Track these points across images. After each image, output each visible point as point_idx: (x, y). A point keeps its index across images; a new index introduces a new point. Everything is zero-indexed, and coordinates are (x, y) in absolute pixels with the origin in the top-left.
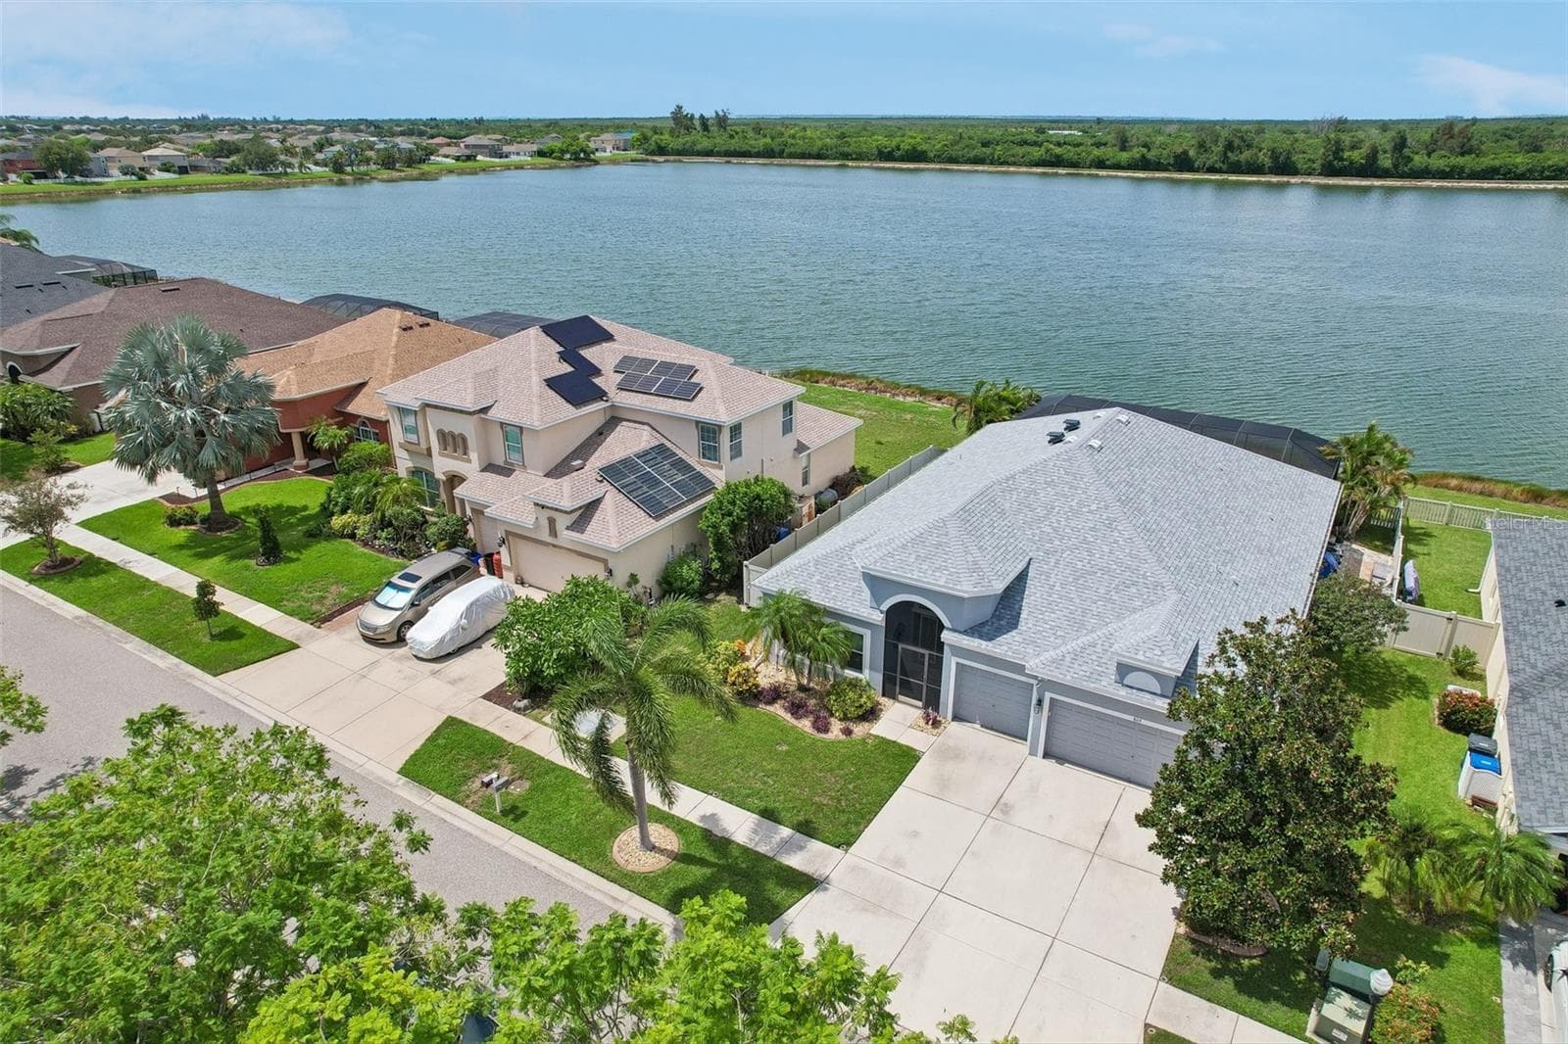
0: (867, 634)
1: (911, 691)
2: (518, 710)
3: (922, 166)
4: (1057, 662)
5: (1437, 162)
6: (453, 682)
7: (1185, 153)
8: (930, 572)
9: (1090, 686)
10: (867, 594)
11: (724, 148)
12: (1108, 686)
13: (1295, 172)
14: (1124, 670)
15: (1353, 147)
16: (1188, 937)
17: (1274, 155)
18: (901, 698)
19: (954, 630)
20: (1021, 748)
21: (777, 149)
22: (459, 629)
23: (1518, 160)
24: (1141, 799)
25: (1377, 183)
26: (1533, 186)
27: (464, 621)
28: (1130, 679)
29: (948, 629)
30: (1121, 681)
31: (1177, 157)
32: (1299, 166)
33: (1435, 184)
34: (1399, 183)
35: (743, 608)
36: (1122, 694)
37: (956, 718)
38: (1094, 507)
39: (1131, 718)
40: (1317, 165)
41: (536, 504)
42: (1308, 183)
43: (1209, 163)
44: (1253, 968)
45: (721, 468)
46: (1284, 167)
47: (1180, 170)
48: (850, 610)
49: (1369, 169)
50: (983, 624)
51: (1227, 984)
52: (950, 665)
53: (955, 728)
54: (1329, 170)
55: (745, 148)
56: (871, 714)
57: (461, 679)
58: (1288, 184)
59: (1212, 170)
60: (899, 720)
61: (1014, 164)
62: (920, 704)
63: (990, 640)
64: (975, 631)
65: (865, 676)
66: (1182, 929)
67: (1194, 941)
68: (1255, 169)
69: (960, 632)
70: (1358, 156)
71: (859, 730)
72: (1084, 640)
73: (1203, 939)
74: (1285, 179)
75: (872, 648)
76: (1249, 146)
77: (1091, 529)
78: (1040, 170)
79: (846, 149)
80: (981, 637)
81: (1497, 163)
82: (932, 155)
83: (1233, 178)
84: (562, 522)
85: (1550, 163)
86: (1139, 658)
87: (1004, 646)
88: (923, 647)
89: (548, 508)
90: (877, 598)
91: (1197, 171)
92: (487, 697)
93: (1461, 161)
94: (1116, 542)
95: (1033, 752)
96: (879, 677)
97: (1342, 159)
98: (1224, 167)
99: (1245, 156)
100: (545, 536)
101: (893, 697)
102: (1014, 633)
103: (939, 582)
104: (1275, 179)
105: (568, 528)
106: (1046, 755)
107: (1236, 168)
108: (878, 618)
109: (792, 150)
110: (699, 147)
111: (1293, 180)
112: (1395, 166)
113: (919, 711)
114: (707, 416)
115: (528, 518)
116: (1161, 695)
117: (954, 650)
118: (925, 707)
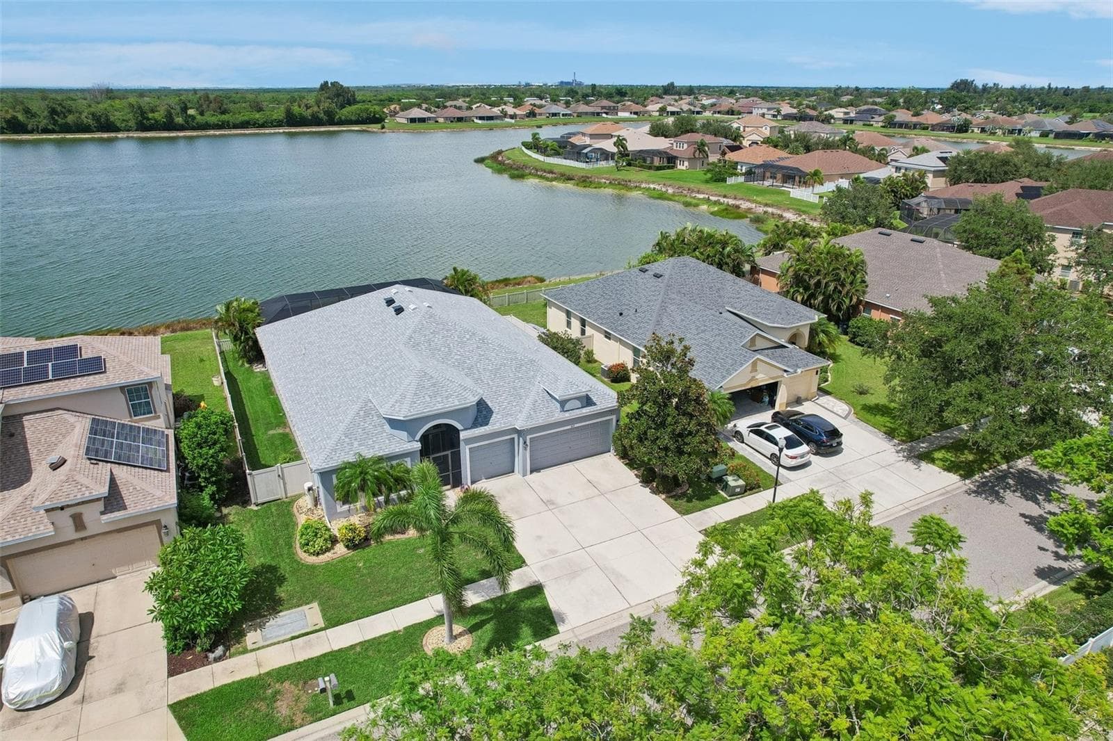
0: (410, 461)
2: (217, 660)
4: (529, 417)
5: (213, 120)
8: (445, 401)
9: (552, 420)
10: (404, 434)
12: (559, 416)
13: (118, 130)
14: (563, 403)
15: (153, 111)
16: (667, 497)
18: (443, 488)
19: (466, 429)
20: (516, 477)
22: (65, 653)
23: (256, 116)
25: (181, 134)
26: (272, 131)
27: (66, 644)
28: (567, 407)
29: (462, 430)
30: (563, 410)
31: (8, 122)
32: (118, 125)
33: (218, 133)
34: (195, 134)
35: (254, 508)
36: (567, 416)
37: (473, 482)
38: (468, 337)
39: (569, 427)
40: (132, 123)
41: (47, 511)
42: (132, 137)
43: (42, 125)
44: (693, 491)
45: (159, 417)
46: (106, 125)
47: (16, 132)
48: (397, 450)
49: (169, 125)
50: (476, 419)
51: (695, 502)
52: (465, 452)
53: (475, 487)
54: (142, 127)
57: (123, 683)
58: (117, 138)
59: (45, 131)
62: (450, 487)
63: (487, 424)
64: (476, 424)
66: (664, 496)
67: (672, 497)
68: (87, 129)
69: (469, 429)
70: (159, 116)
72: (529, 402)
73: (672, 494)
74: (113, 135)
76: (70, 112)
77: (478, 347)
80: (481, 426)
81: (246, 118)
84: (90, 513)
85: (274, 117)
86: (568, 393)
87: (496, 424)
88: (444, 450)
89: (68, 506)
90: (412, 435)
91: (31, 132)
92: (172, 673)
93: (225, 117)
94: (495, 349)
95: (524, 475)
97: (148, 119)
98: (56, 128)
99: (71, 119)
100: (71, 534)
102: (494, 415)
103: (454, 403)
104: (105, 135)
105: (103, 513)
106: (532, 472)
107: (67, 129)
108: (418, 446)
111: (120, 135)
112: (187, 122)
113: (451, 491)
114: (134, 378)
115: (43, 529)
116: (582, 407)
117: (468, 441)
118: (454, 487)
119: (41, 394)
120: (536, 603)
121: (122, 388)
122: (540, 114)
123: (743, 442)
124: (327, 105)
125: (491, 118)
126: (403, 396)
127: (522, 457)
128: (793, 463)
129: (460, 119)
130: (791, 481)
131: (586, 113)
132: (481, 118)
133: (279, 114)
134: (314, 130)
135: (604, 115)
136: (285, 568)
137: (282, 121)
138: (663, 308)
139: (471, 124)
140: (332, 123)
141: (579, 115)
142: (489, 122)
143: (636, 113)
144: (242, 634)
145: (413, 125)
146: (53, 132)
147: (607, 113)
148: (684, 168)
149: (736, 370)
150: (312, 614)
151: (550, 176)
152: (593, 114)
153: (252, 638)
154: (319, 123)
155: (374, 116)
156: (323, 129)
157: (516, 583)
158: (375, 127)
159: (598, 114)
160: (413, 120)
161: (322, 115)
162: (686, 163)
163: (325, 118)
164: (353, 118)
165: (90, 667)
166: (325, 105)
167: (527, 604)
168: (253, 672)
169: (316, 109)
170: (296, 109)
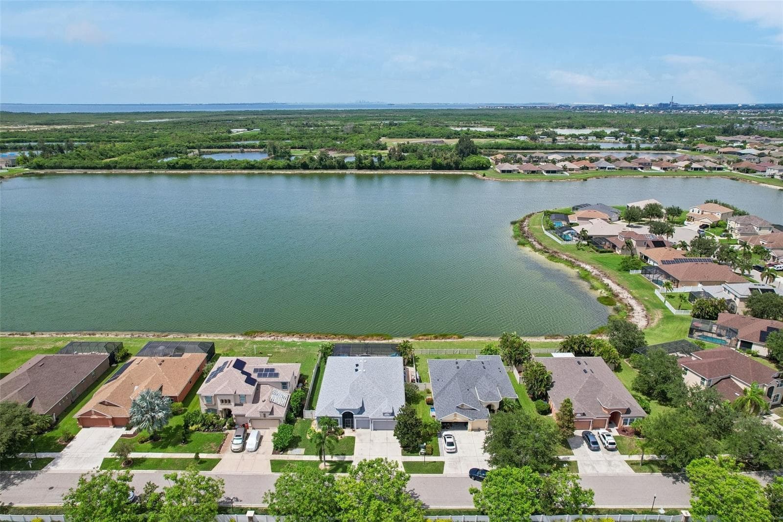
0: (339, 419)
1: (348, 426)
2: (282, 454)
3: (191, 171)
4: (374, 415)
5: (394, 164)
6: (263, 454)
7: (305, 162)
8: (350, 406)
9: (380, 417)
10: (338, 412)
11: (81, 165)
12: (382, 417)
13: (347, 168)
14: (384, 414)
15: (365, 159)
17: (338, 162)
18: (346, 428)
20: (370, 430)
21: (112, 165)
22: (257, 442)
23: (417, 163)
24: (393, 432)
25: (376, 172)
26: (423, 173)
29: (354, 414)
31: (302, 164)
32: (348, 165)
33: (394, 173)
34: (383, 172)
35: (304, 419)
36: (384, 417)
39: (387, 421)
40: (354, 165)
41: (259, 412)
42: (353, 173)
43: (315, 166)
44: (411, 450)
45: (288, 390)
46: (343, 166)
47: (304, 169)
48: (336, 416)
49: (371, 167)
50: (359, 412)
51: (409, 453)
52: (355, 420)
53: (357, 430)
54: (359, 168)
56: (343, 433)
57: (264, 452)
58: (345, 174)
59: (316, 169)
60: (348, 432)
61: (234, 169)
63: (362, 414)
64: (358, 414)
65: (339, 426)
66: (402, 448)
68: (333, 168)
69: (356, 414)
70: (367, 162)
71: (343, 436)
72: (375, 411)
73: (405, 449)
74: (344, 171)
75: (340, 421)
76: (328, 158)
77: (371, 389)
78: (246, 172)
79: (150, 164)
80: (360, 414)
81: (412, 163)
82: (194, 166)
83: (325, 172)
84: (267, 414)
85: (426, 164)
86: (386, 412)
87: (364, 415)
88: (350, 419)
90: (340, 413)
91: (310, 169)
92: (273, 454)
93: (400, 163)
95: (372, 430)
96: (342, 426)
97: (362, 163)
98: (321, 167)
99: (327, 163)
100: (264, 418)
102: (365, 412)
103: (352, 407)
104: (341, 172)
105: (269, 415)
106: (374, 430)
107: (325, 168)
108: (341, 416)
109: (121, 165)
110: (65, 165)
111: (348, 172)
112: (380, 165)
113: (350, 430)
114: (284, 381)
115: (258, 415)
116: (390, 416)
117: (356, 418)
118: (351, 428)
119: (265, 380)
120: (348, 465)
121: (281, 382)
122: (592, 168)
124: (456, 158)
125: (554, 172)
126: (340, 403)
127: (371, 426)
128: (449, 451)
129: (533, 172)
130: (444, 456)
131: (627, 168)
132: (548, 172)
133: (428, 161)
134: (446, 172)
136: (303, 438)
137: (429, 166)
138: (450, 382)
139: (539, 176)
140: (457, 168)
141: (621, 169)
142: (552, 174)
143: (665, 169)
144: (288, 451)
145: (503, 174)
146: (319, 169)
147: (642, 168)
150: (303, 451)
152: (631, 168)
153: (289, 452)
154: (449, 167)
156: (451, 172)
157: (347, 458)
158: (479, 174)
159: (635, 169)
160: (503, 171)
161: (452, 164)
162: (620, 251)
163: (454, 166)
164: (470, 167)
165: (260, 447)
166: (455, 158)
167: (346, 464)
168: (286, 459)
169: (449, 161)
170: (438, 161)
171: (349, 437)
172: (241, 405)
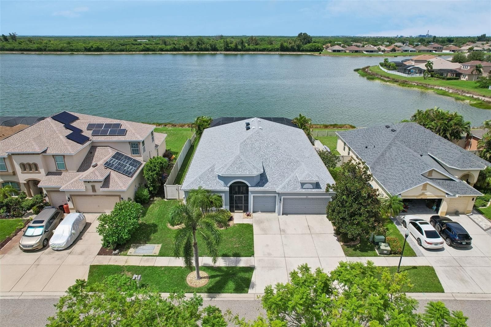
0: (223, 195)
1: (238, 208)
2: (115, 255)
3: (102, 53)
4: (284, 187)
5: (251, 47)
6: (81, 254)
7: (186, 46)
8: (243, 171)
9: (295, 191)
10: (222, 183)
11: (20, 48)
12: (299, 190)
13: (218, 50)
14: (303, 184)
15: (231, 43)
16: (344, 245)
17: (211, 46)
18: (236, 211)
19: (251, 187)
20: (276, 214)
21: (43, 48)
22: (71, 235)
23: (269, 46)
25: (239, 53)
26: (274, 53)
27: (73, 231)
28: (305, 186)
29: (250, 187)
30: (302, 188)
31: (184, 47)
32: (218, 49)
33: (253, 53)
34: (244, 53)
35: (166, 200)
36: (304, 191)
37: (254, 212)
38: (271, 145)
39: (305, 197)
40: (223, 48)
41: (85, 182)
42: (222, 53)
43: (194, 48)
44: (360, 246)
45: (141, 156)
46: (215, 49)
47: (186, 51)
48: (218, 189)
49: (236, 49)
50: (259, 183)
51: (358, 251)
52: (251, 197)
53: (254, 215)
54: (226, 50)
55: (28, 48)
56: (231, 219)
57: (83, 252)
58: (217, 53)
59: (195, 50)
60: (239, 218)
61: (134, 51)
62: (242, 211)
63: (263, 186)
64: (258, 185)
65: (223, 208)
66: (342, 244)
67: (346, 245)
68: (207, 50)
69: (253, 187)
70: (233, 45)
71: (231, 223)
72: (287, 180)
73: (347, 244)
74: (216, 52)
75: (225, 198)
76: (204, 44)
77: (274, 150)
78: (143, 53)
80: (260, 186)
81: (265, 47)
82: (105, 49)
83: (202, 52)
84: (98, 186)
85: (276, 47)
86: (307, 180)
87: (267, 187)
88: (242, 194)
89: (91, 182)
90: (226, 184)
91: (190, 51)
92: (99, 254)
93: (257, 47)
94: (281, 153)
95: (279, 215)
96: (228, 208)
97: (229, 47)
98: (198, 50)
99: (203, 46)
100: (91, 193)
101: (233, 212)
102: (268, 183)
103: (247, 173)
104: (213, 52)
105: (101, 187)
106: (283, 214)
107: (201, 50)
108: (227, 189)
109: (49, 48)
110: (6, 47)
111: (218, 53)
112: (242, 48)
113: (242, 213)
114: (134, 139)
115: (82, 188)
116: (313, 188)
117: (253, 192)
118: (244, 212)
119: (103, 139)
120: (246, 275)
121: (129, 142)
122: (398, 51)
123: (406, 227)
124: (298, 43)
125: (372, 51)
126: (226, 165)
127: (279, 206)
128: (429, 246)
129: (356, 51)
130: (424, 256)
131: (424, 51)
132: (367, 51)
133: (278, 46)
134: (291, 53)
135: (434, 52)
136: (160, 227)
137: (278, 49)
138: (389, 147)
139: (361, 54)
140: (299, 51)
141: (420, 51)
142: (370, 53)
143: (453, 51)
144: (129, 248)
145: (334, 53)
147: (436, 51)
148: (465, 80)
149: (411, 187)
150: (156, 248)
151: (386, 79)
152: (428, 51)
153: (131, 251)
154: (294, 50)
155: (318, 48)
156: (295, 53)
158: (317, 53)
159: (431, 51)
160: (334, 51)
161: (295, 47)
162: (467, 77)
163: (297, 48)
164: (308, 49)
165: (80, 242)
166: (298, 42)
167: (242, 274)
168: (122, 264)
169: (293, 44)
170: (285, 44)
171: (240, 225)
172: (59, 173)
